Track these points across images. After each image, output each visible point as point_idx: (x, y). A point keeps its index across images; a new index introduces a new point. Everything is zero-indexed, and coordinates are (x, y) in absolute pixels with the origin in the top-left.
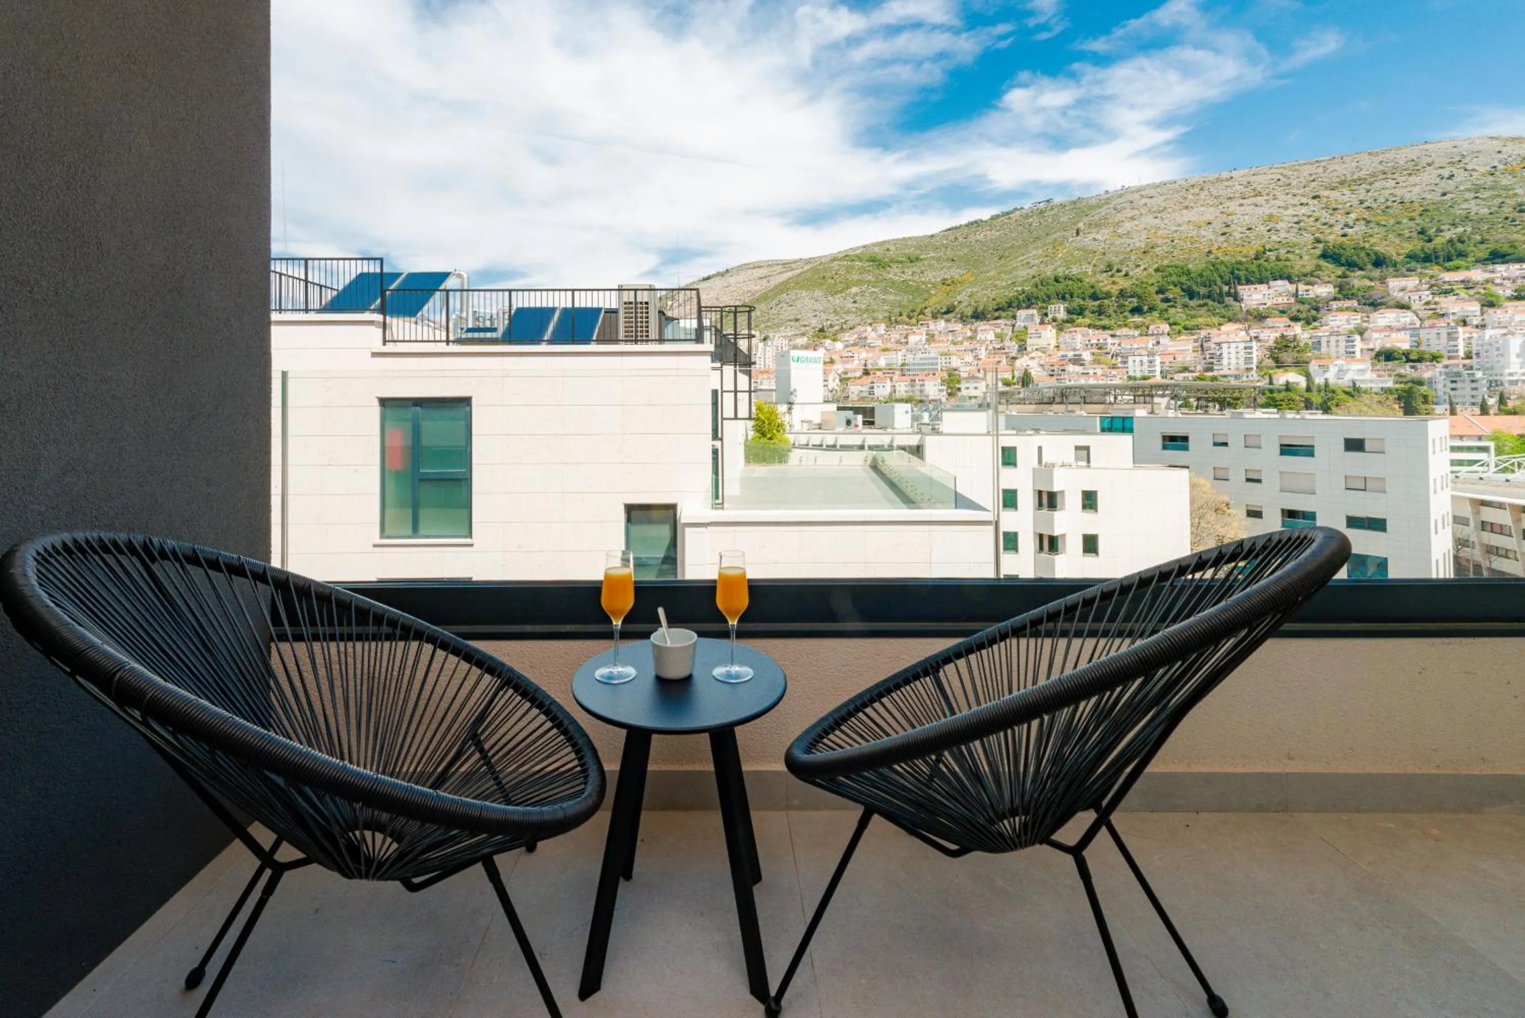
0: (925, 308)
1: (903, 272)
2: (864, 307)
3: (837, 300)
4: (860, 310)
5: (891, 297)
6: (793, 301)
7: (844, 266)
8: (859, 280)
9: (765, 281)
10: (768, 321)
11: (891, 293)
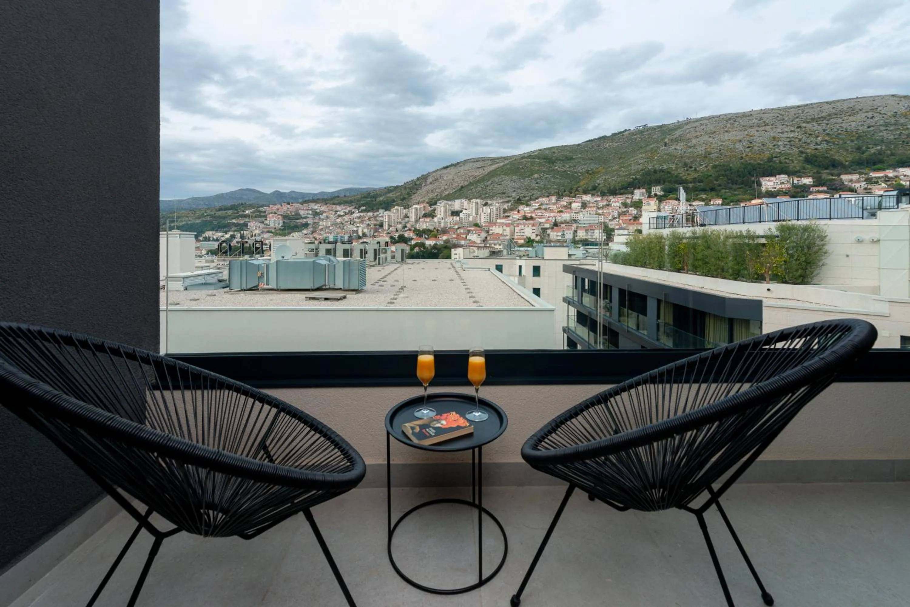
0: (579, 187)
1: (564, 166)
2: (542, 186)
3: (527, 181)
4: (541, 188)
5: (558, 181)
6: (501, 182)
7: (529, 161)
8: (538, 170)
9: (481, 170)
10: (486, 193)
11: (558, 178)
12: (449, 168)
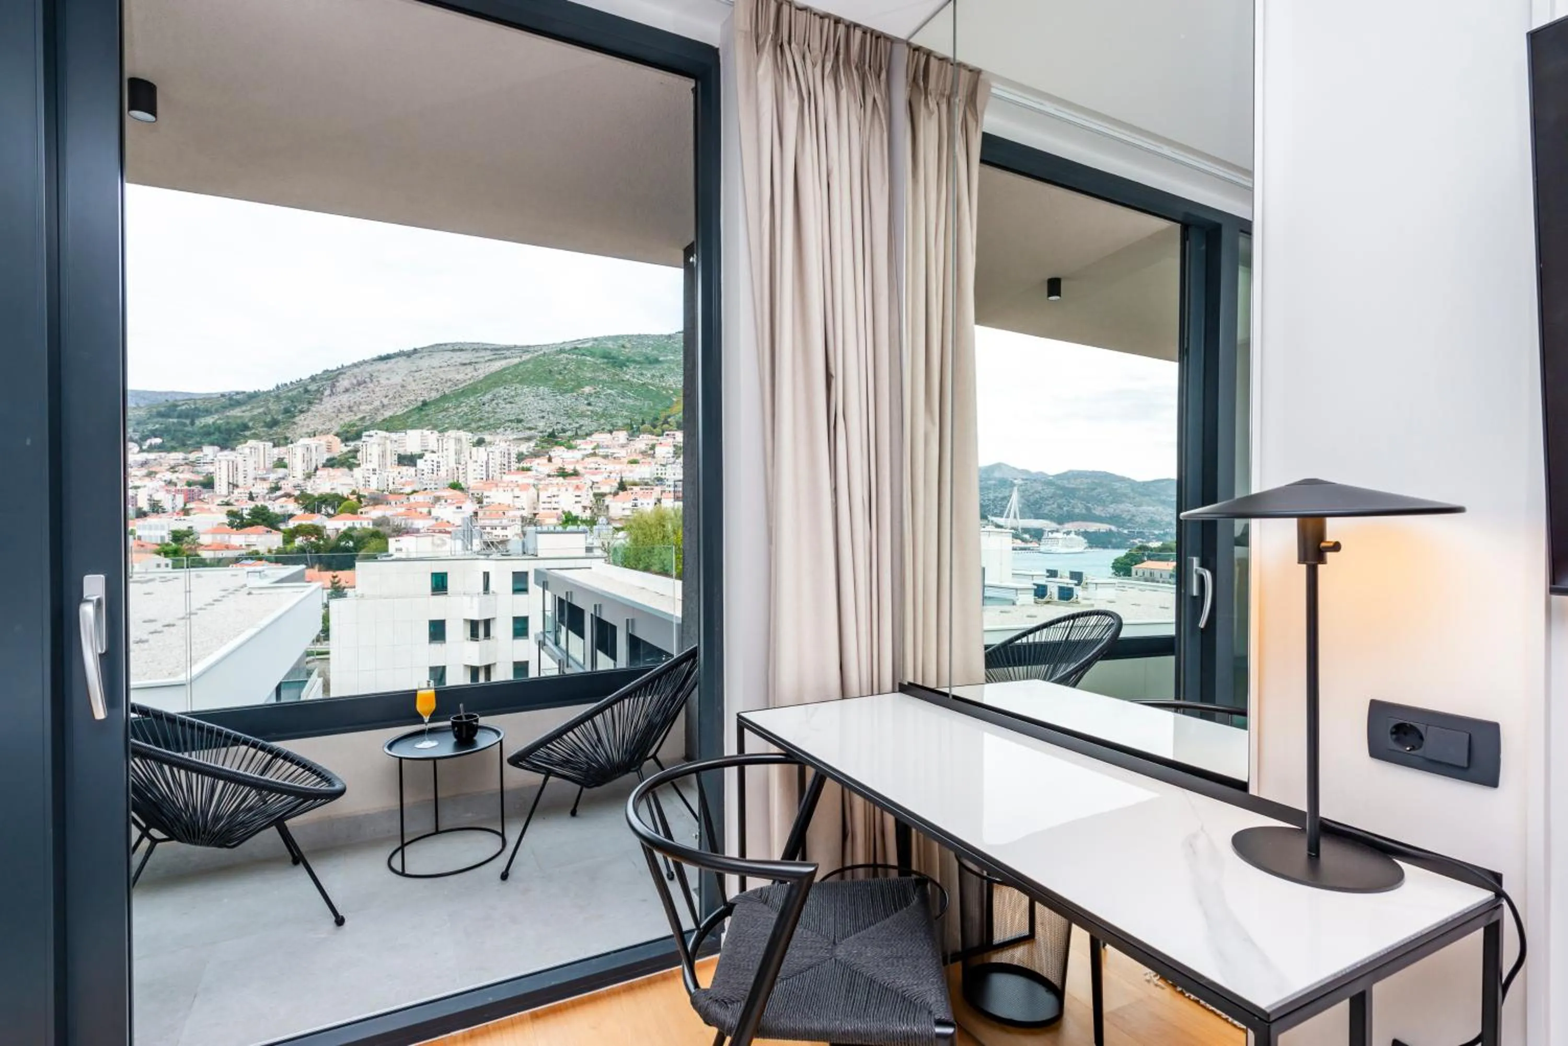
0: (669, 417)
1: (642, 374)
2: (599, 410)
3: (567, 400)
4: (596, 414)
5: (631, 402)
6: (513, 397)
7: (572, 360)
8: (591, 379)
9: (469, 369)
10: (481, 420)
11: (630, 397)
12: (393, 361)
